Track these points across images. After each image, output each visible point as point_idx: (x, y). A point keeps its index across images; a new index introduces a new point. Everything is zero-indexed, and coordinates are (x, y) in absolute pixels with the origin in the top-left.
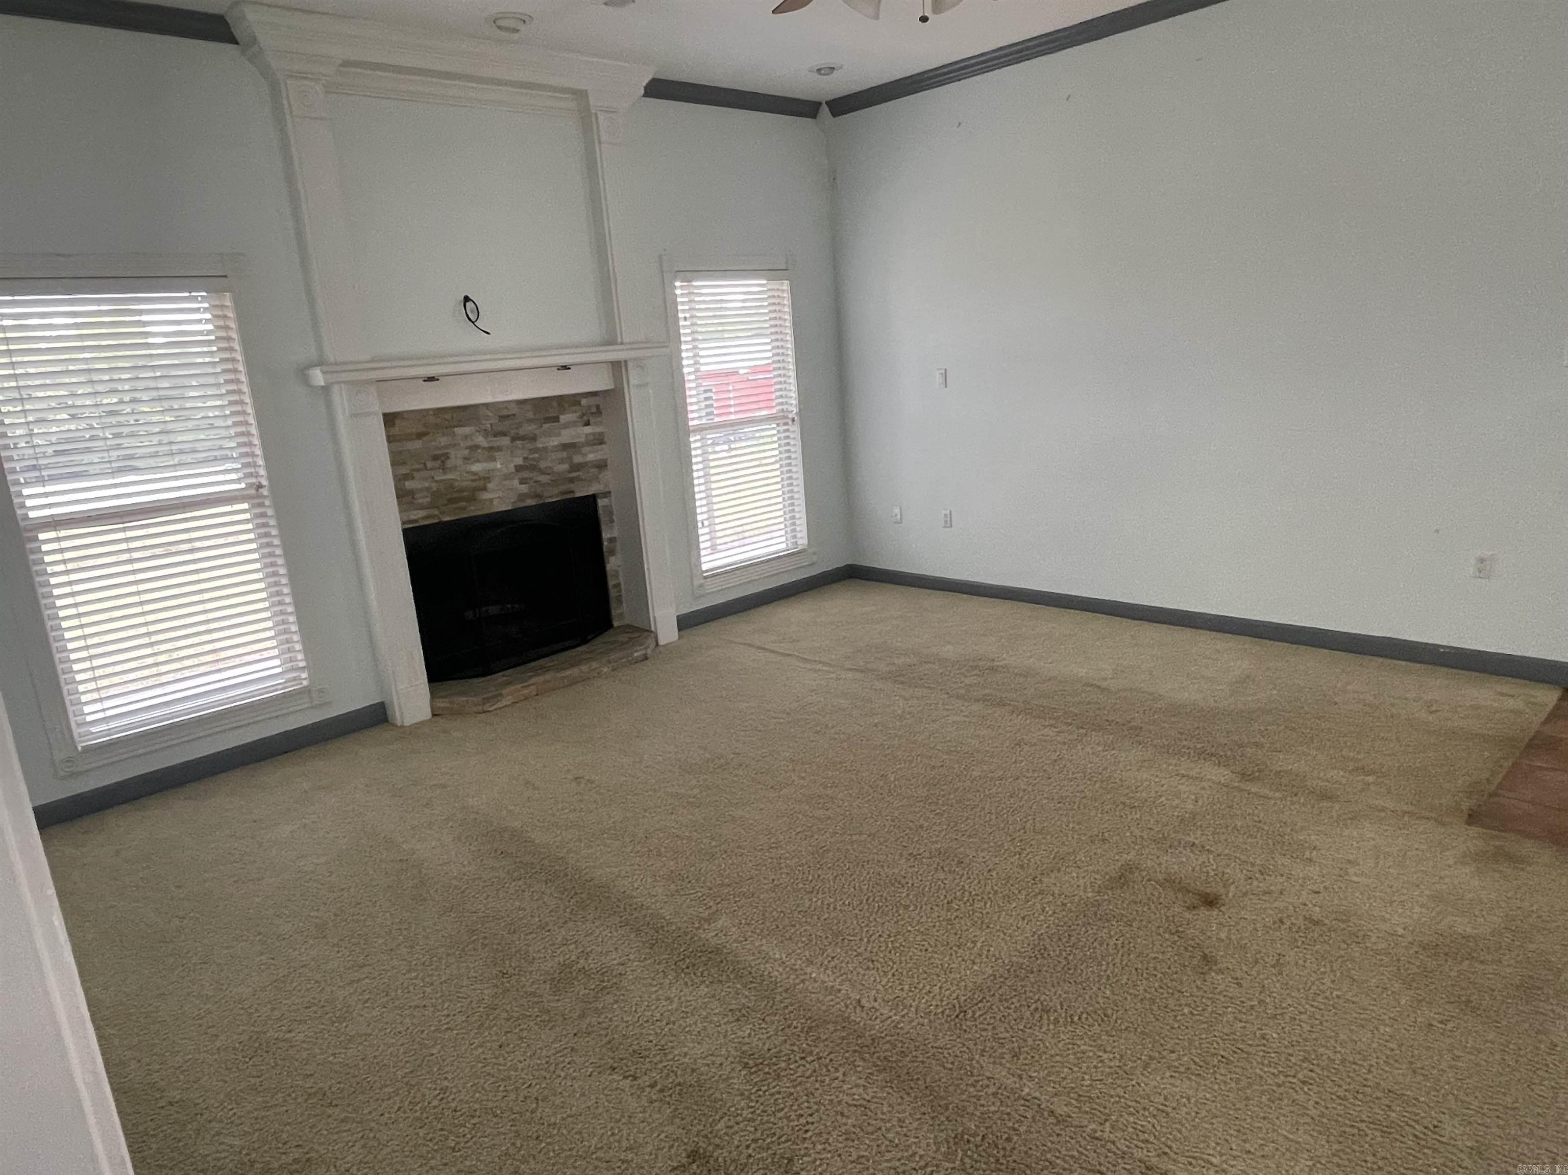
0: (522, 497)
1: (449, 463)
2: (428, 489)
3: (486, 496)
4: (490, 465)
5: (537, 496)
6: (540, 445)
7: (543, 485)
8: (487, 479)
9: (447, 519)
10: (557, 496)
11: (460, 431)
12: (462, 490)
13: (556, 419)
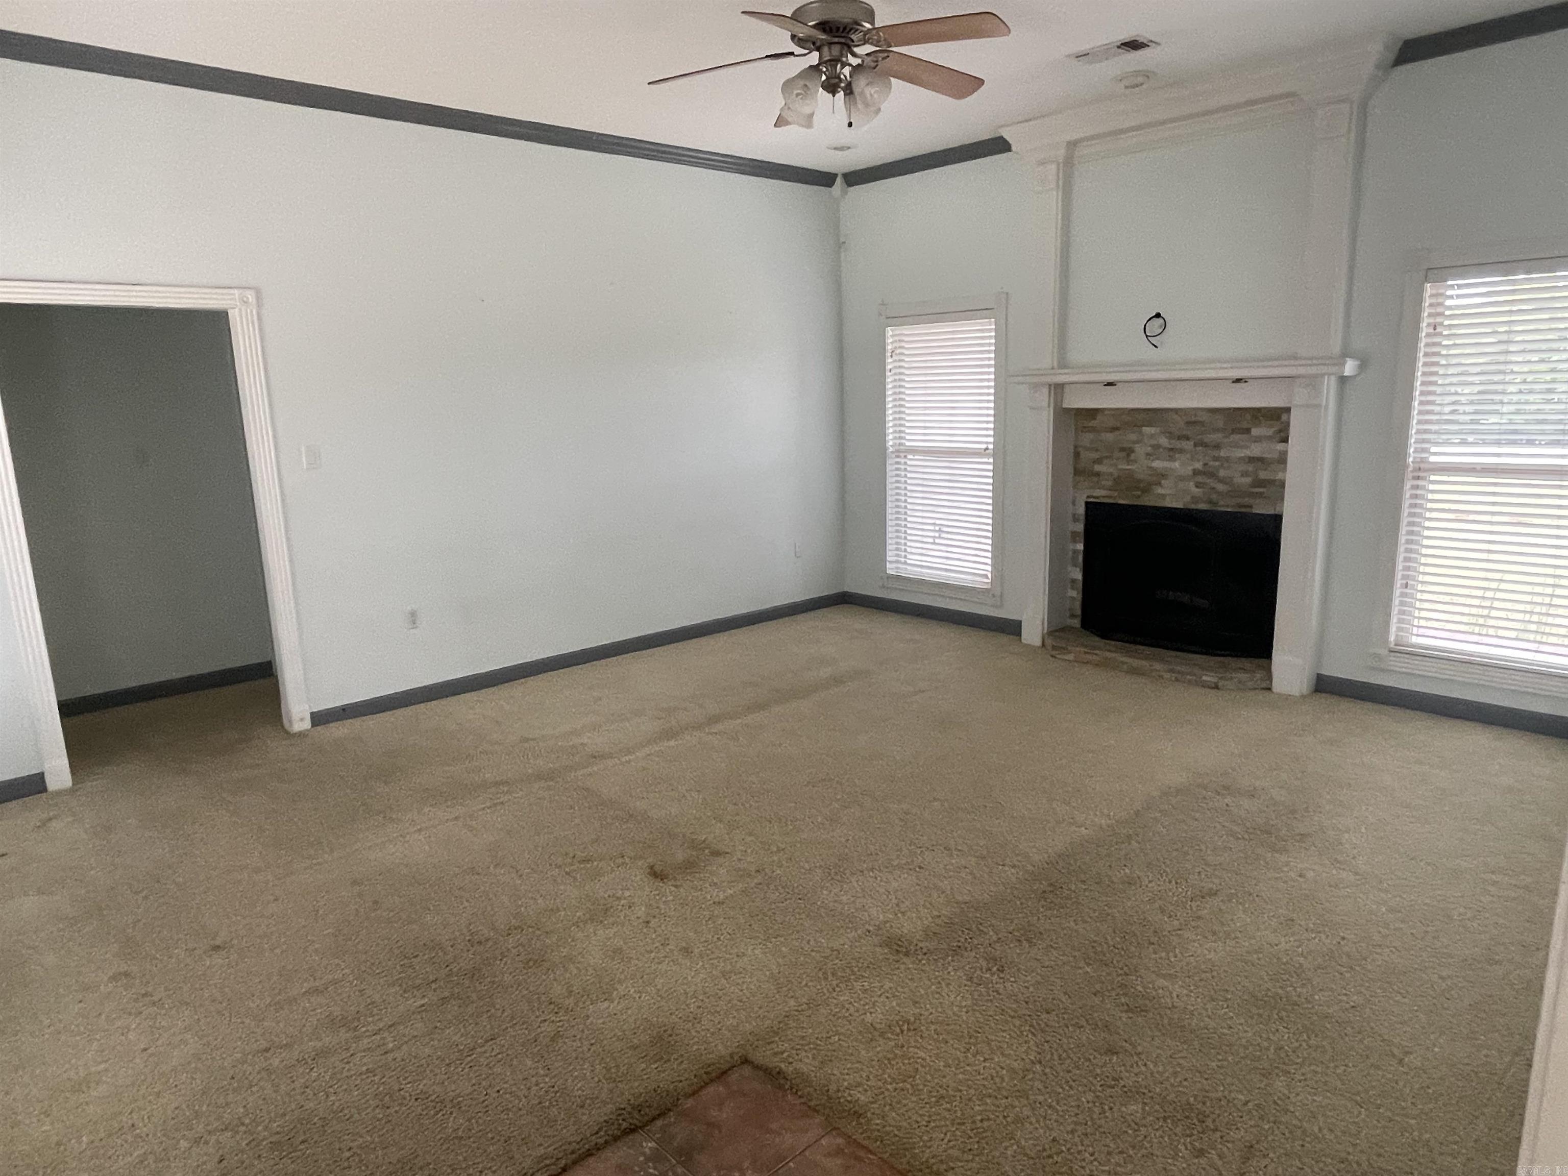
0: (1195, 499)
1: (1133, 457)
2: (1111, 474)
3: (1160, 491)
4: (1166, 464)
5: (1210, 502)
6: (1222, 453)
7: (1219, 493)
8: (1164, 476)
9: (1121, 502)
10: (1232, 506)
11: (1147, 430)
12: (1140, 481)
13: (1248, 431)
